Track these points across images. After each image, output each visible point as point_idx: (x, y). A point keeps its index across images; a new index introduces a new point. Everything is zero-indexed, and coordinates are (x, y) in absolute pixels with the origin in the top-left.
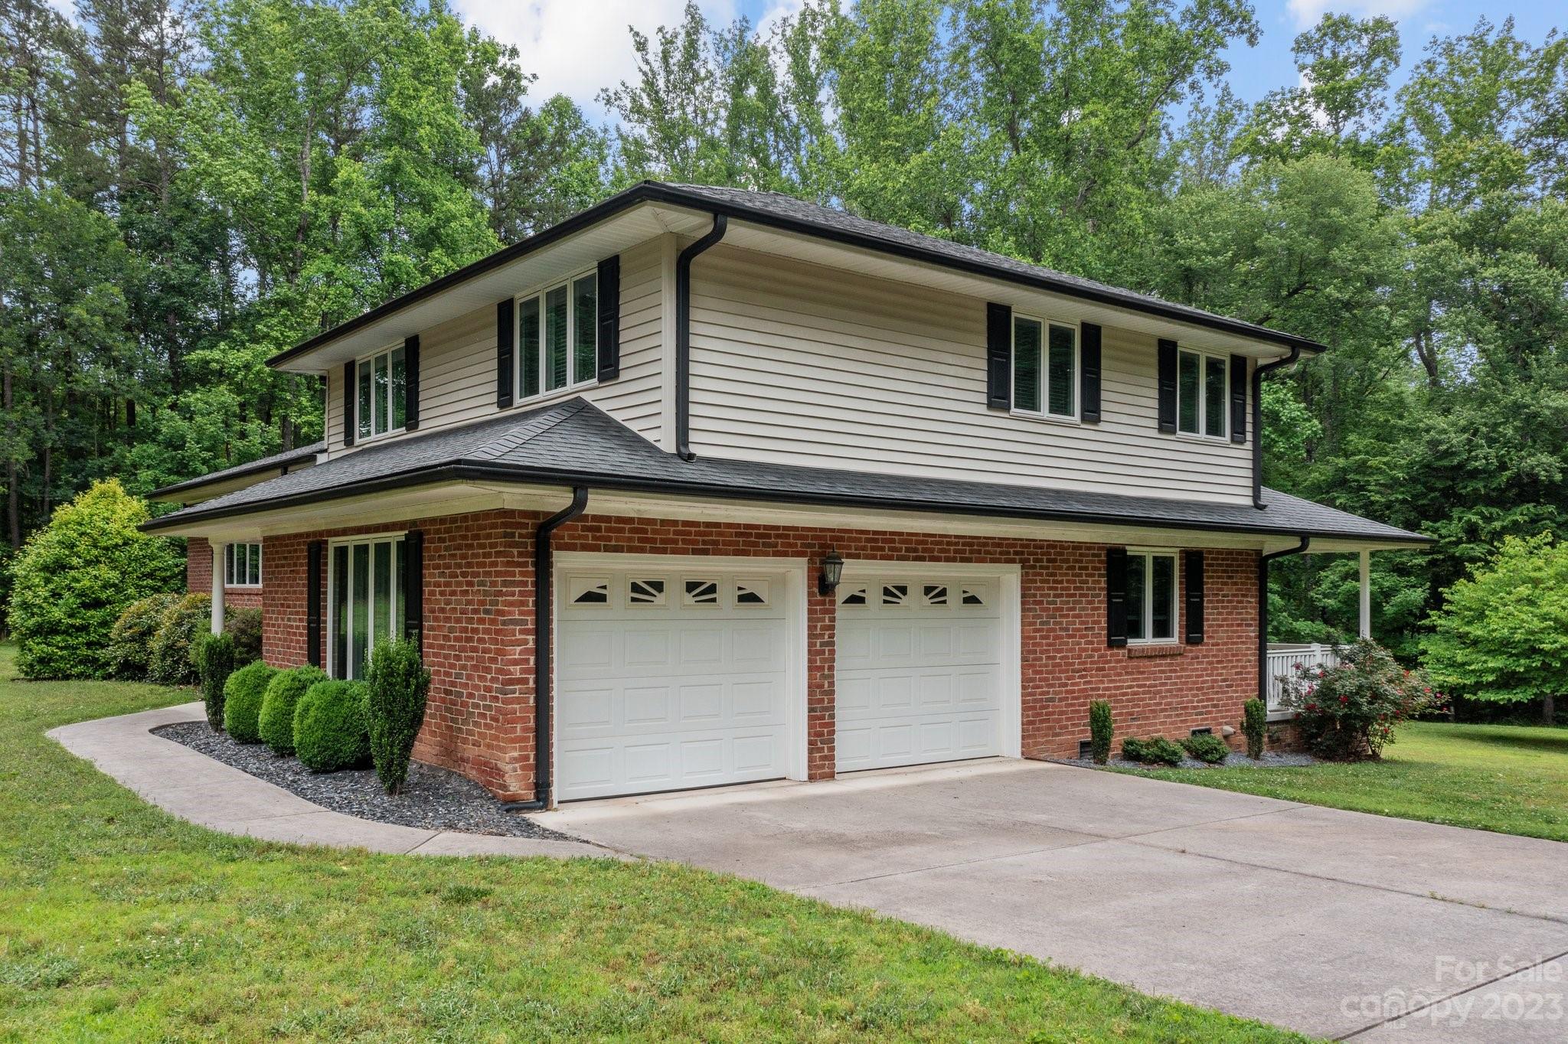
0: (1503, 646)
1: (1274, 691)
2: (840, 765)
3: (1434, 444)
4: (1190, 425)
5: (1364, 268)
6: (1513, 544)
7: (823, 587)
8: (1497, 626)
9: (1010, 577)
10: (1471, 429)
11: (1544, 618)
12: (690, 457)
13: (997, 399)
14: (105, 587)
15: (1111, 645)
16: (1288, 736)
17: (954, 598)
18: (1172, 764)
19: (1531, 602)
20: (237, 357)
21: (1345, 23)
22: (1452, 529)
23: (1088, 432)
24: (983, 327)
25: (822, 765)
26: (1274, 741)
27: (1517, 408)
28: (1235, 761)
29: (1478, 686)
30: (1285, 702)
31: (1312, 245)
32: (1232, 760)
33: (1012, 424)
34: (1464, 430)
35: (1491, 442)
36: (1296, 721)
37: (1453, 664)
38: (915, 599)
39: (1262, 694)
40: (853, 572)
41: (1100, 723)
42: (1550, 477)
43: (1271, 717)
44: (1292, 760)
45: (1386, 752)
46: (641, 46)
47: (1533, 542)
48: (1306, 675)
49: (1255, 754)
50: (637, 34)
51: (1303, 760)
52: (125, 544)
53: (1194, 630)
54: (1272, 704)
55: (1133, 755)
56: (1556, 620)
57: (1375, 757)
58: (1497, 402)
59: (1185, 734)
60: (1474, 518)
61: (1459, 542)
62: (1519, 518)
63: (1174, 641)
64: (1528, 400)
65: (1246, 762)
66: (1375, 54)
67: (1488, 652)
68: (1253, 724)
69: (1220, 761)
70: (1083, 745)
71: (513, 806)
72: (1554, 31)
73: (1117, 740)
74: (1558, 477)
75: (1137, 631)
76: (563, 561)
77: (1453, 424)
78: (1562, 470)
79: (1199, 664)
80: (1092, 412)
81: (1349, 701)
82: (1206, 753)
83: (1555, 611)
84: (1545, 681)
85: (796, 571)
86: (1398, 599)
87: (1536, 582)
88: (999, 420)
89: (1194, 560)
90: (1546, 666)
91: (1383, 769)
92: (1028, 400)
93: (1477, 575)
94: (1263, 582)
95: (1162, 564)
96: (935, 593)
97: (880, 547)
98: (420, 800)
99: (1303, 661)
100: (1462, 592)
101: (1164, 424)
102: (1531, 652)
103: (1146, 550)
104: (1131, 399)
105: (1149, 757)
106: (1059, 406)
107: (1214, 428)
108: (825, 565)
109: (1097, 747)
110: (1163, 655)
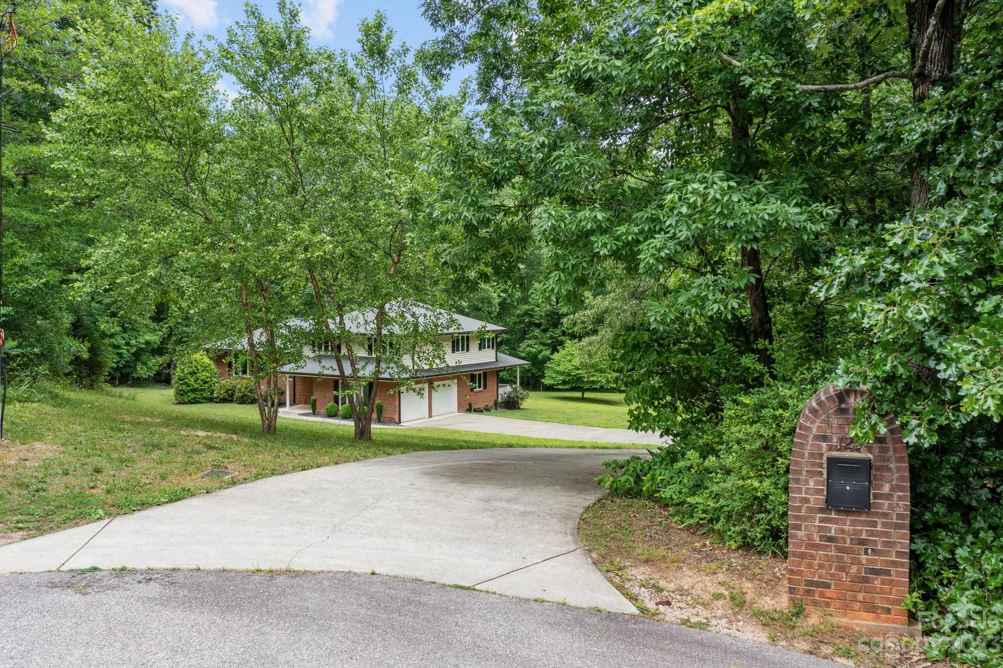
0: (563, 373)
1: (500, 397)
2: (433, 415)
4: (484, 349)
7: (431, 388)
8: (561, 368)
9: (455, 382)
11: (573, 366)
12: (416, 371)
13: (453, 350)
14: (207, 378)
15: (472, 391)
16: (503, 405)
17: (447, 386)
18: (482, 412)
19: (570, 361)
23: (467, 353)
24: (452, 340)
25: (430, 416)
26: (500, 406)
28: (493, 411)
29: (558, 384)
30: (502, 399)
33: (456, 354)
36: (504, 402)
37: (552, 378)
38: (441, 387)
39: (498, 398)
40: (435, 384)
41: (470, 405)
43: (499, 402)
44: (503, 410)
45: (521, 407)
48: (505, 393)
49: (496, 409)
51: (505, 410)
52: (208, 365)
53: (485, 386)
55: (475, 411)
56: (576, 366)
57: (519, 408)
59: (484, 406)
61: (559, 336)
63: (481, 389)
65: (495, 411)
67: (561, 375)
68: (496, 404)
69: (490, 411)
70: (467, 409)
71: (396, 423)
73: (473, 408)
75: (475, 388)
76: (401, 388)
79: (486, 393)
80: (468, 350)
81: (513, 398)
82: (487, 409)
83: (575, 364)
84: (573, 383)
85: (426, 386)
88: (454, 353)
89: (485, 374)
90: (573, 379)
91: (521, 411)
92: (458, 349)
94: (498, 376)
95: (480, 375)
96: (444, 385)
97: (438, 380)
98: (384, 423)
99: (505, 390)
100: (556, 356)
101: (480, 349)
102: (569, 375)
103: (477, 373)
104: (474, 345)
105: (478, 411)
106: (463, 350)
107: (489, 347)
108: (431, 383)
109: (470, 410)
110: (480, 392)
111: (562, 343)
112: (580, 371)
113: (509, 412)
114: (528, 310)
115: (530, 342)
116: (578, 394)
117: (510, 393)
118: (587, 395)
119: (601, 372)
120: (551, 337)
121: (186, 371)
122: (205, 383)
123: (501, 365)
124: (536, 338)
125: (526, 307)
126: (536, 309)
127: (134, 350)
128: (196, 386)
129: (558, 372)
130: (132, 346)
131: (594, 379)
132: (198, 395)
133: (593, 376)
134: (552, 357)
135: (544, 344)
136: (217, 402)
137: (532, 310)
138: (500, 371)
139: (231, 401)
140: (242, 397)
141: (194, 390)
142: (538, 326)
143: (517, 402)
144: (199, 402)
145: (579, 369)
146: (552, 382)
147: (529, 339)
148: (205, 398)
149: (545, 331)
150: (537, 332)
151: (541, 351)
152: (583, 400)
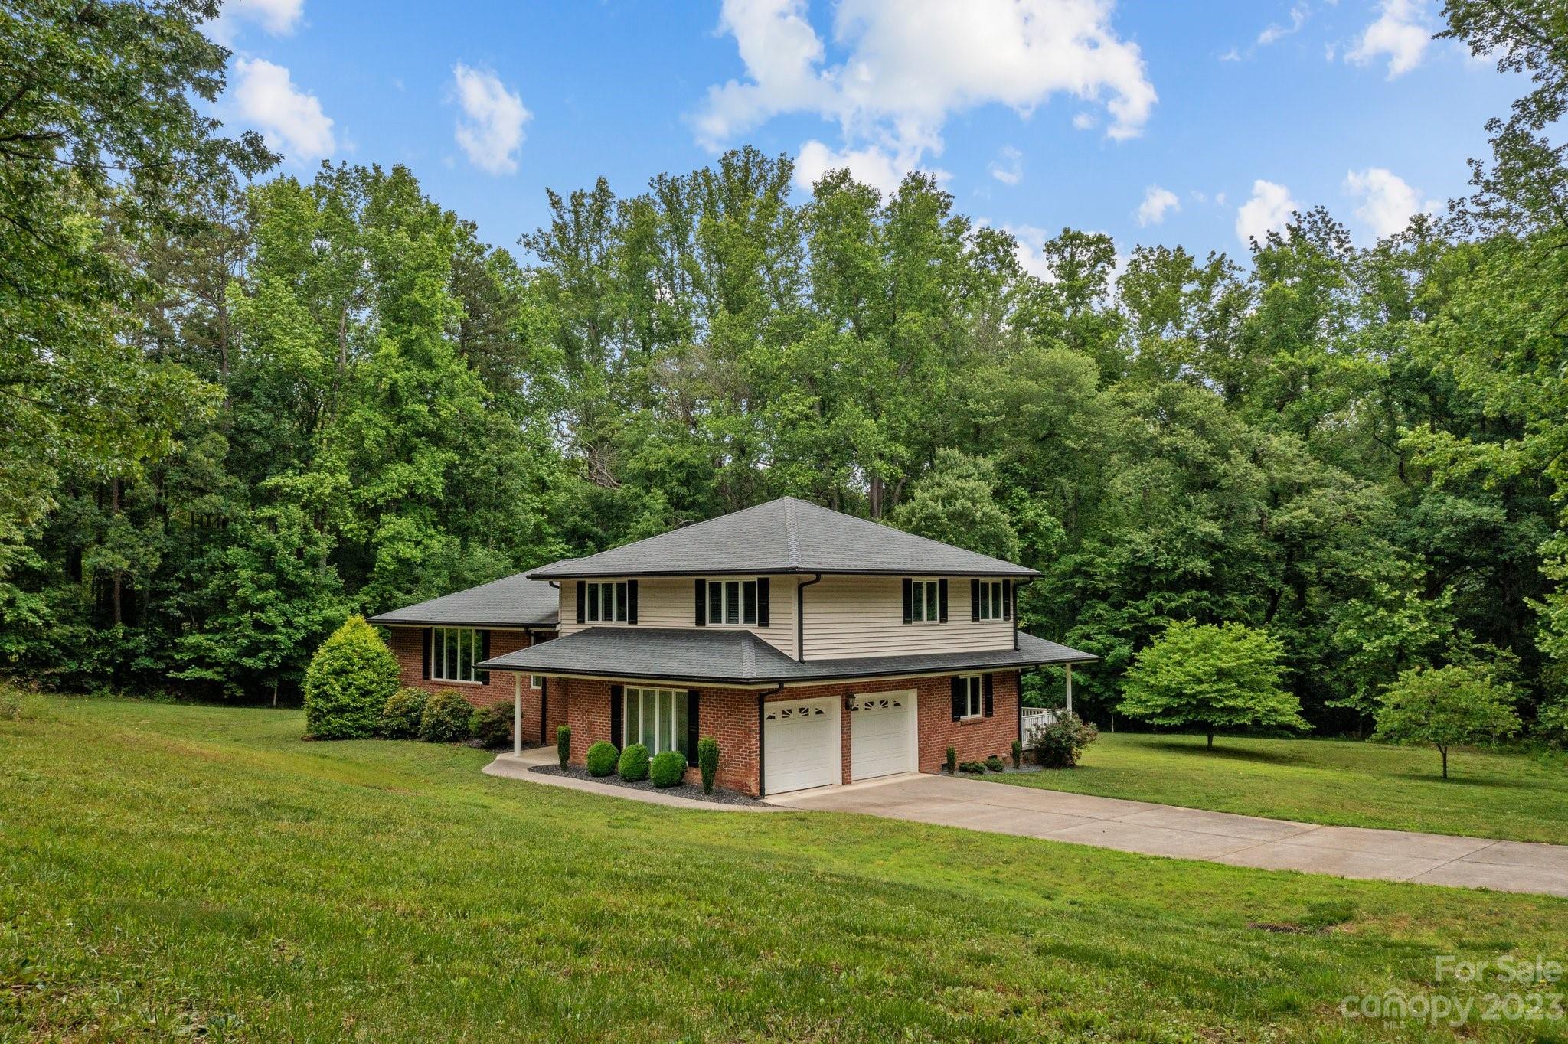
0: (1164, 691)
1: (1025, 736)
2: (853, 778)
3: (1134, 551)
4: (985, 616)
5: (1090, 429)
6: (1174, 627)
7: (848, 707)
8: (1161, 680)
9: (912, 695)
10: (1156, 541)
11: (1188, 674)
12: (803, 662)
13: (907, 619)
14: (372, 682)
15: (954, 720)
16: (1033, 756)
17: (891, 705)
18: (981, 773)
19: (1181, 664)
20: (304, 481)
21: (1078, 236)
22: (1146, 606)
23: (943, 627)
24: (901, 589)
25: (847, 779)
26: (1026, 760)
27: (1184, 530)
28: (1008, 770)
29: (1153, 715)
30: (1031, 741)
31: (1056, 410)
32: (1007, 770)
33: (914, 628)
34: (1153, 542)
35: (1169, 551)
36: (1036, 750)
37: (1140, 701)
38: (877, 706)
39: (1020, 739)
40: (860, 698)
41: (951, 756)
42: (1203, 575)
43: (1024, 748)
44: (1033, 769)
45: (1079, 763)
46: (556, 204)
47: (1186, 624)
48: (1038, 729)
49: (1017, 767)
50: (552, 194)
51: (1038, 768)
52: (378, 656)
53: (989, 710)
54: (1025, 742)
55: (964, 769)
56: (1194, 676)
57: (1073, 766)
58: (1172, 525)
59: (986, 759)
60: (1159, 600)
61: (1151, 615)
62: (1186, 601)
63: (980, 716)
64: (1189, 525)
65: (1013, 771)
66: (1098, 260)
67: (1159, 694)
68: (1016, 753)
69: (1001, 770)
70: (944, 766)
71: (752, 796)
72: (1213, 253)
73: (958, 762)
74: (1209, 575)
75: (964, 713)
76: (767, 705)
77: (1146, 539)
78: (1211, 571)
79: (993, 727)
80: (944, 617)
81: (1057, 741)
82: (995, 767)
83: (1193, 670)
84: (1189, 712)
85: (836, 702)
86: (1114, 652)
87: (1184, 651)
88: (908, 627)
89: (988, 679)
90: (1188, 703)
91: (1077, 772)
92: (919, 616)
93: (1156, 642)
94: (1019, 681)
95: (975, 681)
96: (884, 703)
97: (866, 688)
98: (721, 796)
99: (1039, 721)
100: (1146, 655)
101: (975, 617)
102: (1180, 695)
103: (967, 676)
104: (960, 608)
105: (972, 770)
106: (931, 617)
107: (996, 615)
108: (847, 697)
109: (949, 766)
110: (975, 722)
111: (1158, 629)
112: (1205, 686)
113: (1050, 773)
114: (1081, 564)
115: (1087, 629)
116: (1202, 740)
117: (1049, 729)
118: (1219, 741)
119: (1253, 690)
120: (1132, 618)
121: (326, 667)
122: (366, 693)
123: (1026, 658)
124: (1099, 619)
125: (1078, 558)
126: (1099, 560)
127: (299, 636)
128: (345, 700)
129: (1150, 687)
130: (297, 629)
131: (1238, 703)
132: (346, 720)
133: (1236, 696)
134: (1137, 656)
135: (1116, 633)
136: (386, 738)
137: (1090, 563)
138: (1024, 672)
139: (414, 736)
140: (434, 725)
141: (341, 710)
142: (1104, 596)
143: (1068, 751)
144: (351, 737)
145: (1200, 681)
146: (1139, 711)
147: (1085, 623)
148: (363, 728)
149: (1118, 606)
150: (1101, 608)
151: (1112, 647)
152: (1210, 750)
